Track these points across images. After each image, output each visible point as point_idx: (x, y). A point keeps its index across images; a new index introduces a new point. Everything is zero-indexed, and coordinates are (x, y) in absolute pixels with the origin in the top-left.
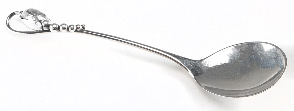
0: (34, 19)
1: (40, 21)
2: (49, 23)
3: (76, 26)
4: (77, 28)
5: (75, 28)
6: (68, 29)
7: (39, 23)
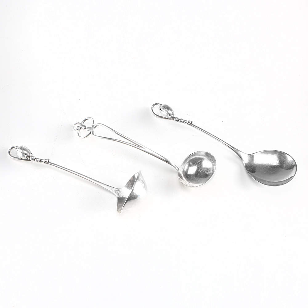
0: (167, 112)
1: (170, 114)
2: (174, 116)
3: (188, 121)
4: (188, 123)
5: (187, 122)
6: (183, 122)
7: (169, 115)
